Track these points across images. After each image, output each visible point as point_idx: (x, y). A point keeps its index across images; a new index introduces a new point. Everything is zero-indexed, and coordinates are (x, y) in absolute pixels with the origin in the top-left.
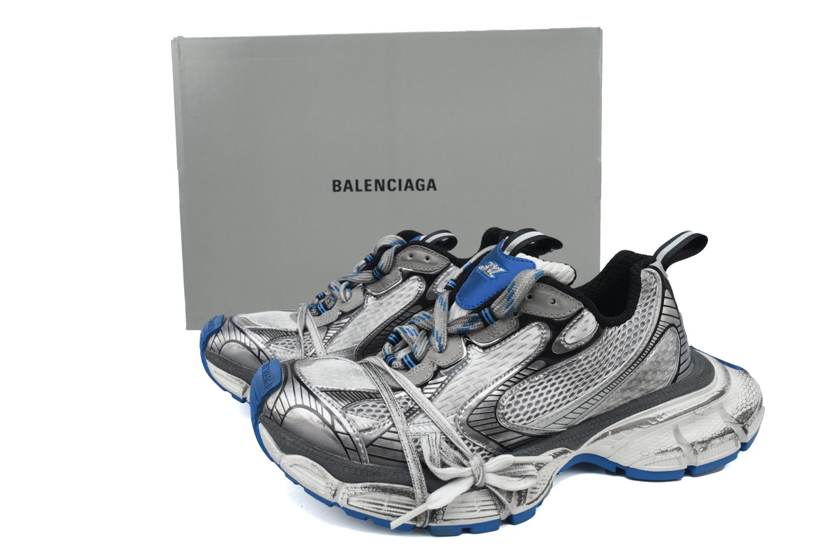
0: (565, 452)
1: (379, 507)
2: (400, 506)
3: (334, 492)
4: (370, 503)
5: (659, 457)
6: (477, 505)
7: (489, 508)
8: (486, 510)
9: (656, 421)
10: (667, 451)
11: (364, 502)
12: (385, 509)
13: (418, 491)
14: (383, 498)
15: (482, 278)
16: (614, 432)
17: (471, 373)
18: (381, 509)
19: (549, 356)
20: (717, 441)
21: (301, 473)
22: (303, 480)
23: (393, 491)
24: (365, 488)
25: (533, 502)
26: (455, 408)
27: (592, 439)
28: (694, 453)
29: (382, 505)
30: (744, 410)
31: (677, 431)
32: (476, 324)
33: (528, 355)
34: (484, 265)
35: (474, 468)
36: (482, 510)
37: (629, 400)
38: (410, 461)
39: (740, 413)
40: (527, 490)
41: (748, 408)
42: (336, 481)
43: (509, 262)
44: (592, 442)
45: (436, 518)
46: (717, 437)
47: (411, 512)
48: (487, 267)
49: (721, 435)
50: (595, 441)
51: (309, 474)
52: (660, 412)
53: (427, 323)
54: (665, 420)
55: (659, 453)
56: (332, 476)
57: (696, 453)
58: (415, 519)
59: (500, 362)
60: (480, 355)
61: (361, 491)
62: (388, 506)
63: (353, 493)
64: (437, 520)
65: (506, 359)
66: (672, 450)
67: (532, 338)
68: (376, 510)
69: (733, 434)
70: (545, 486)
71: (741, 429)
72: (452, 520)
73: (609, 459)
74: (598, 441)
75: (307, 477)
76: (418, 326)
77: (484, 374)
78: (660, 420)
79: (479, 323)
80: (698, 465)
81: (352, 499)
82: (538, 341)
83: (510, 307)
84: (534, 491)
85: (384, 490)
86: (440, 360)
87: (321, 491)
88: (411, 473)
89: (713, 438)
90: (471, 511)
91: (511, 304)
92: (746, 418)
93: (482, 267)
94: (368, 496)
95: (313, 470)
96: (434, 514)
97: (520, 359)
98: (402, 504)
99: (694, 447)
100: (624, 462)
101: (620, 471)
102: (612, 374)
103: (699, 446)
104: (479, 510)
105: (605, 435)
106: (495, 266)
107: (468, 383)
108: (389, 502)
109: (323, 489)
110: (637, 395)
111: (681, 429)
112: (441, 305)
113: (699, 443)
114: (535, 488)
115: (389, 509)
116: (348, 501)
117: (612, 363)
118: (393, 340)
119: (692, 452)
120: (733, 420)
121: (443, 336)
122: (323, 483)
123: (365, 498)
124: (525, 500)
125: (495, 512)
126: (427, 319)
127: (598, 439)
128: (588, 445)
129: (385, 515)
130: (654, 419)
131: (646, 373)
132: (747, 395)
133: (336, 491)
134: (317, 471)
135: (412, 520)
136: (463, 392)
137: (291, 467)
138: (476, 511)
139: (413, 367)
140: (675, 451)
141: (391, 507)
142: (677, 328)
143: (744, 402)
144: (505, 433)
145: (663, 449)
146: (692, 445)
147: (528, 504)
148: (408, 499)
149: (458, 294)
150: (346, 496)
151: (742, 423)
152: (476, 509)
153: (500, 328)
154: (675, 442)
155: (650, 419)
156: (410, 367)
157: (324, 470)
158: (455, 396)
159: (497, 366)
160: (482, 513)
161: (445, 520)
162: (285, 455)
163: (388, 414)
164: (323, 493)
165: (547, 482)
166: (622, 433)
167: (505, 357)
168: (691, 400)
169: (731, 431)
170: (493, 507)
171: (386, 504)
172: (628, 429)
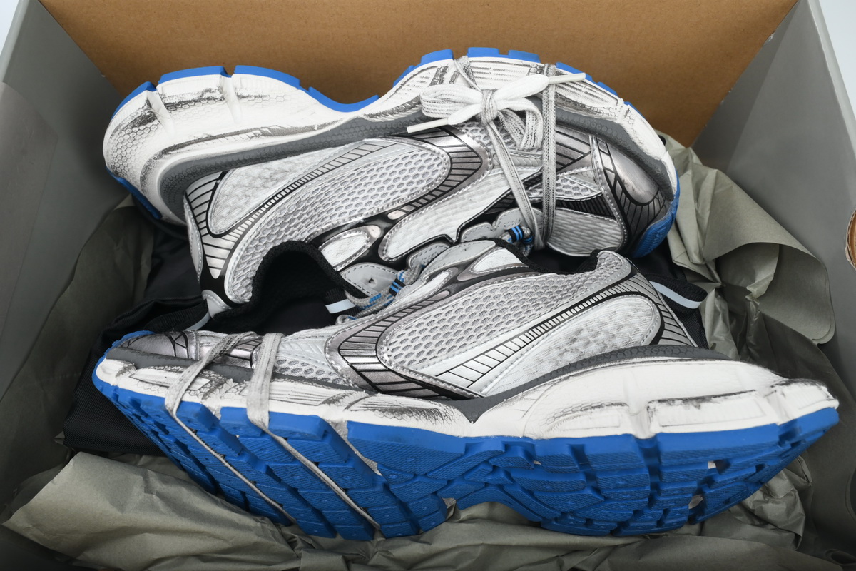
0: (372, 116)
1: (589, 92)
2: (570, 88)
3: (628, 115)
4: (597, 97)
5: (266, 92)
6: (492, 75)
7: (479, 70)
8: (483, 68)
9: (262, 132)
10: (255, 98)
11: (603, 100)
12: (584, 88)
13: (551, 98)
14: (585, 99)
18: (588, 89)
20: (190, 98)
23: (575, 103)
24: (598, 113)
25: (428, 68)
27: (335, 125)
28: (222, 88)
29: (586, 93)
30: (142, 127)
36: (488, 69)
39: (148, 125)
40: (433, 82)
41: (135, 130)
42: (624, 124)
44: (337, 121)
49: (181, 104)
50: (334, 122)
52: (255, 140)
54: (251, 130)
55: (266, 97)
56: (627, 131)
57: (220, 89)
58: (558, 73)
61: (603, 110)
62: (581, 91)
63: (610, 110)
64: (536, 67)
66: (248, 97)
68: (593, 90)
69: (167, 102)
70: (407, 83)
71: (153, 107)
72: (521, 65)
74: (330, 121)
78: (257, 132)
80: (217, 76)
81: (613, 105)
84: (424, 80)
85: (582, 107)
89: (195, 102)
90: (499, 70)
92: (143, 118)
94: (599, 105)
98: (567, 90)
99: (221, 95)
103: (214, 95)
104: (491, 71)
105: (321, 127)
108: (580, 95)
109: (637, 120)
113: (213, 100)
114: (422, 82)
115: (580, 88)
116: (617, 103)
119: (224, 90)
120: (161, 118)
123: (602, 104)
124: (437, 71)
125: (473, 64)
127: (329, 124)
128: (341, 120)
130: (265, 134)
131: (263, 186)
132: (130, 145)
133: (626, 115)
138: (495, 70)
140: (245, 94)
141: (579, 90)
142: (210, 233)
143: (138, 137)
145: (259, 100)
146: (222, 99)
147: (434, 67)
148: (562, 94)
150: (618, 109)
151: (150, 113)
152: (493, 72)
155: (268, 136)
161: (528, 66)
164: (638, 117)
165: (403, 87)
169: (168, 106)
170: (474, 70)
171: (583, 94)
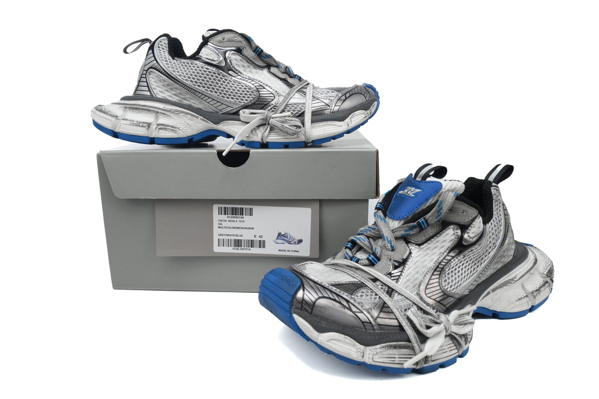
1: (393, 359)
2: (406, 356)
3: (362, 354)
4: (387, 358)
5: (518, 302)
6: (446, 347)
7: (453, 348)
8: (451, 350)
9: (514, 280)
10: (522, 298)
11: (383, 357)
12: (397, 360)
13: (415, 345)
14: (395, 353)
15: (404, 198)
16: (493, 290)
17: (416, 263)
18: (395, 361)
19: (460, 247)
20: (543, 288)
21: (336, 344)
22: (339, 349)
23: (400, 347)
24: (383, 347)
26: (414, 287)
27: (482, 297)
28: (534, 298)
29: (395, 358)
30: (548, 269)
31: (523, 286)
32: (414, 230)
33: (447, 247)
34: (403, 191)
35: (445, 323)
37: (496, 269)
38: (405, 325)
39: (547, 271)
40: (466, 334)
41: (549, 267)
42: (362, 347)
43: (423, 185)
44: (482, 299)
45: (427, 360)
46: (542, 286)
47: (412, 359)
48: (406, 191)
49: (544, 285)
50: (484, 298)
51: (341, 345)
52: (514, 275)
53: (373, 233)
54: (519, 280)
55: (518, 300)
56: (358, 344)
58: (417, 364)
59: (431, 253)
60: (418, 250)
61: (380, 350)
62: (399, 358)
63: (375, 353)
64: (429, 362)
65: (434, 251)
66: (524, 297)
67: (450, 235)
68: (392, 362)
71: (551, 280)
72: (436, 360)
73: (490, 309)
75: (341, 347)
76: (366, 236)
77: (424, 262)
78: (516, 280)
79: (417, 229)
80: (536, 304)
81: (375, 357)
82: (453, 237)
83: (439, 218)
85: (395, 347)
86: (394, 256)
87: (353, 355)
88: (408, 333)
89: (540, 288)
90: (445, 352)
91: (439, 215)
92: (550, 273)
93: (402, 191)
94: (385, 353)
95: (346, 341)
96: (426, 359)
97: (443, 250)
98: (407, 355)
100: (498, 308)
101: (496, 315)
102: (492, 254)
103: (536, 293)
105: (488, 293)
106: (413, 189)
107: (417, 270)
108: (399, 355)
109: (354, 353)
110: (499, 266)
111: (524, 284)
112: (381, 220)
113: (535, 291)
115: (400, 359)
116: (373, 359)
117: (490, 247)
118: (350, 247)
119: (532, 297)
120: (544, 276)
121: (392, 239)
122: (353, 349)
123: (383, 355)
124: (467, 340)
125: (456, 351)
126: (373, 231)
127: (485, 296)
128: (480, 301)
129: (398, 364)
130: (512, 280)
131: (505, 251)
132: (545, 260)
134: (348, 341)
135: (414, 365)
136: (416, 276)
137: (328, 341)
138: (447, 352)
139: (377, 263)
140: (526, 298)
141: (400, 358)
143: (546, 264)
144: (447, 299)
145: (519, 298)
146: (532, 293)
147: (470, 342)
148: (410, 351)
149: (388, 212)
150: (371, 356)
151: (550, 277)
152: (447, 350)
153: (430, 232)
154: (524, 293)
155: (510, 280)
156: (375, 263)
157: (353, 340)
158: (412, 279)
159: (430, 255)
160: (450, 352)
161: (432, 361)
162: (321, 334)
163: (378, 297)
164: (355, 356)
166: (498, 291)
167: (433, 249)
168: (525, 266)
169: (547, 282)
170: (455, 348)
171: (397, 356)
172: (501, 288)
